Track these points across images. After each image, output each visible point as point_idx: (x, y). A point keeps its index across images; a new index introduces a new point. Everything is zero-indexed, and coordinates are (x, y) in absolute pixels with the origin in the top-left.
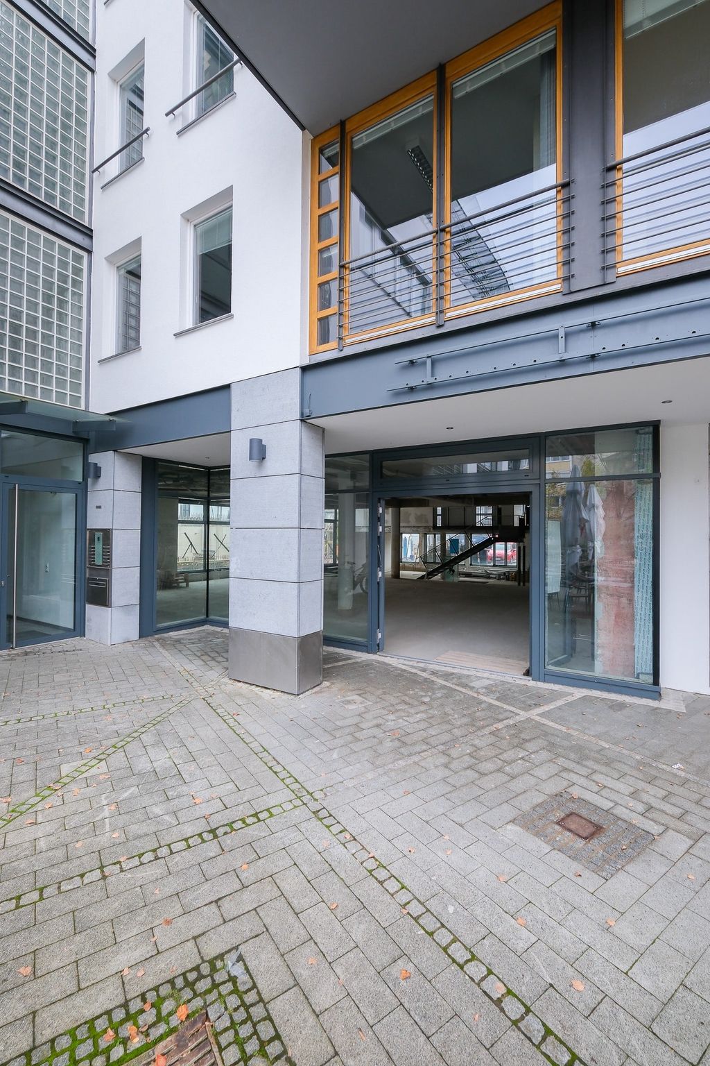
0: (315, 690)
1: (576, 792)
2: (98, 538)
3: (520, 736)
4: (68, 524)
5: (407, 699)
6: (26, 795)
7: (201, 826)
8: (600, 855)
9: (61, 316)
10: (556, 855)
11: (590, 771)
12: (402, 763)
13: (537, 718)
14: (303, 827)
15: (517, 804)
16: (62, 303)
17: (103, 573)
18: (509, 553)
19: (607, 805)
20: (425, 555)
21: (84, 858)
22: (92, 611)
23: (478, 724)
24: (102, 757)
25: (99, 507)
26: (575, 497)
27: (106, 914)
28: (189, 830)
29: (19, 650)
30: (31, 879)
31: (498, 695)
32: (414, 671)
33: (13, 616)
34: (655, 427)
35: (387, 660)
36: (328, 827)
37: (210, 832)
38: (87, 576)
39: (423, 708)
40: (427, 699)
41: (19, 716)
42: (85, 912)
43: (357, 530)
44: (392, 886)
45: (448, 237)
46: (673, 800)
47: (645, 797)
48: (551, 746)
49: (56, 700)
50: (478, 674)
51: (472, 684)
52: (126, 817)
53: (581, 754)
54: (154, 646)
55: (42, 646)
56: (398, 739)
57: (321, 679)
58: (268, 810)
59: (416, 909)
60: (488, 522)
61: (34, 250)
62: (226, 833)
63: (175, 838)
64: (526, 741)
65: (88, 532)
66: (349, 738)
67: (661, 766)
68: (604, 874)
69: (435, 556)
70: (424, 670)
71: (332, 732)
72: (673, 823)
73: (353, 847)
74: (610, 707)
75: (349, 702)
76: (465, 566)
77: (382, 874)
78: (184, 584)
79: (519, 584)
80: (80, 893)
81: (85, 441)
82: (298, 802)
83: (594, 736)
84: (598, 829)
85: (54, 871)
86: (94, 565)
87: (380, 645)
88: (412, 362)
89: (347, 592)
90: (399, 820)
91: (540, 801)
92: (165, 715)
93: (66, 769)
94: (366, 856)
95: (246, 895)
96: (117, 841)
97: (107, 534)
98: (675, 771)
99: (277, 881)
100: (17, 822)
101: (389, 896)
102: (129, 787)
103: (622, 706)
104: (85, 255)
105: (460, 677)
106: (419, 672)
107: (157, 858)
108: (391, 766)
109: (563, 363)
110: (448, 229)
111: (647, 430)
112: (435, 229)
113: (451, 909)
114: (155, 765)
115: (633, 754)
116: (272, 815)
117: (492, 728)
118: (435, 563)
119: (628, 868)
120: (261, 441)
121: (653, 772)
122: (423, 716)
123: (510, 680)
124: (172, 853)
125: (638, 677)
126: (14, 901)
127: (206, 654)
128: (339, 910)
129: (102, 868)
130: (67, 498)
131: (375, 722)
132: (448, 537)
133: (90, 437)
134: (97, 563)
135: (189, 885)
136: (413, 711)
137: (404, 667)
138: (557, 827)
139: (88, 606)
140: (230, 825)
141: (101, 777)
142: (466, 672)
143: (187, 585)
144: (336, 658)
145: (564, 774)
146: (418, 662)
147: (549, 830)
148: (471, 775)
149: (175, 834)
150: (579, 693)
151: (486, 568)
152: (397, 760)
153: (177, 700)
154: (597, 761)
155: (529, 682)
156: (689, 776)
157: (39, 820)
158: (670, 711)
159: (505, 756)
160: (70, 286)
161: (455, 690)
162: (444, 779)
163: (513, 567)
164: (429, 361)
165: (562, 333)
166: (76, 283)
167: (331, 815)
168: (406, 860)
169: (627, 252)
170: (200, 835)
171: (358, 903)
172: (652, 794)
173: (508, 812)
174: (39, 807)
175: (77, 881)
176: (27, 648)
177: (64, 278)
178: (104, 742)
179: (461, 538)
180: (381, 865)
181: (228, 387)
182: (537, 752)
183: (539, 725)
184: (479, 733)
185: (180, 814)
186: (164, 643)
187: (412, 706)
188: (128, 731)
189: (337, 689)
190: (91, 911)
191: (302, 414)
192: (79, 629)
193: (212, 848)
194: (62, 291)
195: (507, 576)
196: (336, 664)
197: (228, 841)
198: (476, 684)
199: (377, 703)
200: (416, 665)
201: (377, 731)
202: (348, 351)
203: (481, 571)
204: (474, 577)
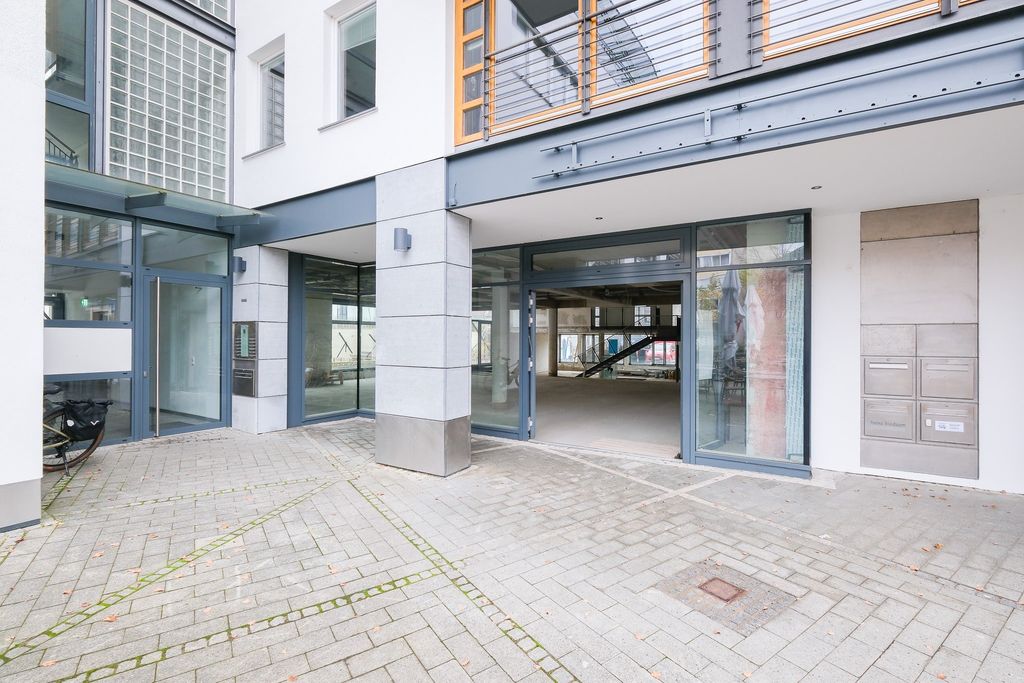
0: (464, 472)
1: (720, 560)
2: (244, 331)
3: (666, 512)
4: (213, 317)
5: (555, 480)
6: (156, 567)
7: (337, 592)
8: (740, 615)
9: (203, 113)
10: (696, 615)
11: (736, 541)
12: (545, 536)
13: (686, 496)
14: (439, 593)
15: (661, 572)
16: (204, 100)
17: (249, 364)
18: (668, 352)
19: (750, 571)
20: (584, 355)
21: (211, 622)
22: (238, 401)
23: (625, 501)
24: (238, 532)
25: (245, 301)
26: (732, 294)
27: (229, 671)
28: (322, 597)
29: (163, 439)
30: (155, 641)
31: (647, 475)
32: (564, 455)
33: (155, 409)
34: (807, 215)
35: (538, 446)
36: (465, 593)
37: (343, 598)
38: (233, 367)
39: (570, 487)
40: (575, 480)
41: (156, 497)
42: (207, 670)
44: (527, 644)
45: (594, 26)
46: (818, 566)
47: (789, 564)
48: (698, 521)
49: (196, 483)
50: (629, 458)
51: (620, 467)
52: (259, 585)
53: (728, 526)
54: (302, 435)
55: (187, 435)
56: (544, 515)
57: (469, 462)
58: (405, 578)
59: (549, 664)
60: (647, 322)
61: (173, 47)
62: (360, 599)
63: (307, 604)
64: (672, 515)
65: (234, 325)
66: (494, 514)
67: (807, 536)
68: (743, 632)
69: (594, 356)
70: (575, 455)
71: (478, 509)
72: (815, 586)
73: (489, 610)
74: (760, 485)
75: (496, 483)
76: (624, 365)
77: (517, 634)
78: (339, 382)
80: (204, 654)
81: (230, 236)
82: (437, 571)
83: (742, 511)
84: (740, 592)
85: (179, 634)
86: (240, 356)
87: (531, 433)
88: (557, 150)
89: (501, 387)
90: (538, 586)
91: (684, 567)
92: (308, 496)
93: (200, 544)
94: (502, 617)
95: (376, 654)
96: (248, 607)
97: (252, 327)
98: (822, 541)
99: (410, 642)
100: (145, 591)
101: (523, 654)
102: (264, 559)
103: (773, 484)
104: (228, 53)
105: (610, 461)
106: (569, 456)
107: (287, 622)
108: (535, 539)
109: (709, 146)
110: (593, 19)
111: (798, 219)
112: (581, 18)
113: (585, 664)
114: (293, 539)
115: (779, 526)
116: (408, 583)
117: (639, 505)
118: (593, 362)
119: (768, 626)
120: (406, 230)
121: (800, 542)
122: (570, 494)
123: (662, 463)
124: (303, 617)
125: (789, 458)
126: (135, 661)
127: (355, 442)
128: (470, 666)
129: (229, 631)
130: (212, 293)
131: (521, 500)
132: (606, 337)
133: (235, 233)
134: (242, 355)
135: (317, 645)
136: (560, 490)
137: (554, 452)
138: (699, 591)
139: (234, 397)
140: (365, 592)
141: (236, 550)
142: (616, 456)
143: (342, 383)
144: (486, 445)
145: (709, 544)
146: (569, 448)
147: (691, 594)
148: (616, 545)
149: (308, 600)
150: (729, 473)
151: (645, 368)
152: (540, 533)
153: (320, 482)
154: (742, 532)
155: (680, 464)
156: (835, 545)
157: (168, 589)
158: (819, 489)
159: (651, 529)
160: (212, 83)
161: (604, 471)
162: (588, 550)
163: (672, 366)
164: (574, 148)
165: (707, 116)
166: (218, 81)
167: (469, 583)
168: (542, 620)
169: (774, 35)
170: (334, 601)
171: (490, 660)
172: (797, 562)
173: (650, 577)
174: (170, 576)
175: (203, 643)
176: (171, 437)
177: (205, 75)
178: (242, 520)
179: (620, 339)
180: (516, 626)
181: (372, 179)
182: (684, 525)
183: (686, 502)
184: (626, 509)
185: (314, 583)
186: (312, 433)
187: (560, 486)
188: (268, 510)
189: (485, 471)
190: (214, 669)
191: (447, 204)
192: (226, 418)
193: (345, 612)
194: (204, 88)
195: (665, 375)
196: (486, 450)
197: (361, 607)
198: (626, 466)
199: (524, 483)
200: (567, 450)
201: (523, 508)
202: (493, 141)
203: (639, 370)
204: (633, 375)
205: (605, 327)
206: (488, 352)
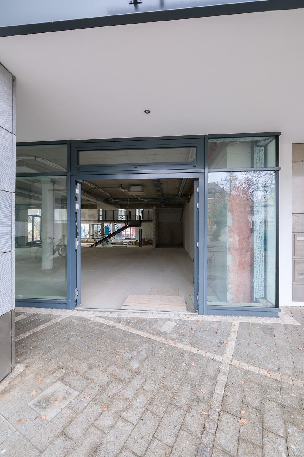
18: (132, 232)
32: (111, 323)
34: (277, 137)
43: (55, 222)
51: (162, 331)
60: (124, 218)
69: (98, 235)
74: (264, 331)
76: (113, 240)
79: (139, 247)
87: (78, 301)
103: (269, 328)
105: (150, 324)
106: (115, 324)
118: (97, 238)
123: (186, 318)
132: (105, 225)
137: (101, 321)
146: (111, 312)
150: (234, 321)
151: (122, 240)
155: (198, 317)
158: (295, 327)
161: (153, 340)
163: (133, 239)
179: (110, 226)
189: (33, 375)
195: (132, 243)
196: (35, 330)
198: (165, 329)
200: (111, 315)
203: (119, 241)
204: (117, 244)
205: (105, 220)
206: (39, 234)
